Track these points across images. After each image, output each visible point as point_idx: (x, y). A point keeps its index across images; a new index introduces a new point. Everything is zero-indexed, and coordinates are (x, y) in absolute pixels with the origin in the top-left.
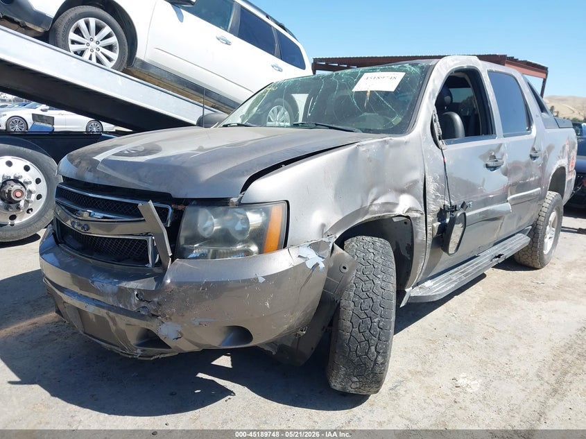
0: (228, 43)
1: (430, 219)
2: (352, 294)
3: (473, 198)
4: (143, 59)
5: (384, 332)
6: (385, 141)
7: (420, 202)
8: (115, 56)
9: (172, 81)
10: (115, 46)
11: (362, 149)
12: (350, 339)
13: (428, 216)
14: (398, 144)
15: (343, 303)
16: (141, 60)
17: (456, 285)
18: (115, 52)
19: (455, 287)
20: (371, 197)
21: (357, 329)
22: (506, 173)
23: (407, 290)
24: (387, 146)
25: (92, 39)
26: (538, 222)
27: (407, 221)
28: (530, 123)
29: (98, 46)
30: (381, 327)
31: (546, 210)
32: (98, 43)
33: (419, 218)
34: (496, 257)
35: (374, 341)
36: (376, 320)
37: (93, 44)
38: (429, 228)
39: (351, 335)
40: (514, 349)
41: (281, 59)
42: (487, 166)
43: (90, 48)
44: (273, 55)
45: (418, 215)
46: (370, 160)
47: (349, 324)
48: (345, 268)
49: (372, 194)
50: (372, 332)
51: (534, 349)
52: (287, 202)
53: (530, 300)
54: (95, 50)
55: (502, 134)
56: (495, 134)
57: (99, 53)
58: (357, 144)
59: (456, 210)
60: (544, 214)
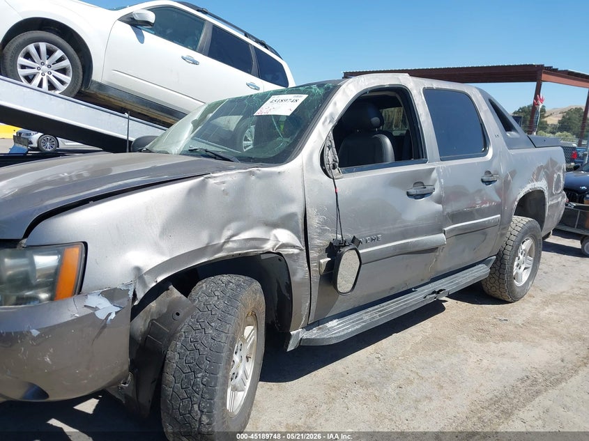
0: (195, 63)
1: (313, 254)
2: (179, 344)
3: (384, 230)
4: (100, 81)
5: (207, 389)
6: (251, 171)
7: (299, 238)
8: (68, 79)
9: (134, 102)
10: (68, 69)
11: (211, 181)
12: (172, 394)
13: (310, 251)
14: (270, 175)
15: (170, 354)
16: (98, 83)
17: (363, 327)
18: (68, 75)
19: (361, 328)
20: (227, 233)
21: (179, 385)
22: (439, 201)
23: (291, 333)
24: (253, 178)
25: (43, 64)
26: (506, 252)
27: (278, 259)
28: (486, 143)
29: (50, 70)
30: (205, 383)
31: (513, 238)
32: (49, 66)
33: (298, 254)
34: (434, 292)
35: (196, 397)
36: (200, 375)
37: (44, 68)
38: (313, 264)
39: (173, 391)
40: (428, 401)
41: (259, 77)
42: (409, 195)
43: (41, 72)
44: (250, 73)
45: (296, 251)
46: (225, 192)
47: (171, 378)
48: (178, 314)
49: (229, 230)
50: (195, 389)
51: (450, 402)
52: (85, 244)
53: (480, 340)
54: (46, 74)
55: (439, 157)
56: (426, 158)
57: (51, 77)
58: (205, 176)
59: (345, 246)
60: (512, 243)
